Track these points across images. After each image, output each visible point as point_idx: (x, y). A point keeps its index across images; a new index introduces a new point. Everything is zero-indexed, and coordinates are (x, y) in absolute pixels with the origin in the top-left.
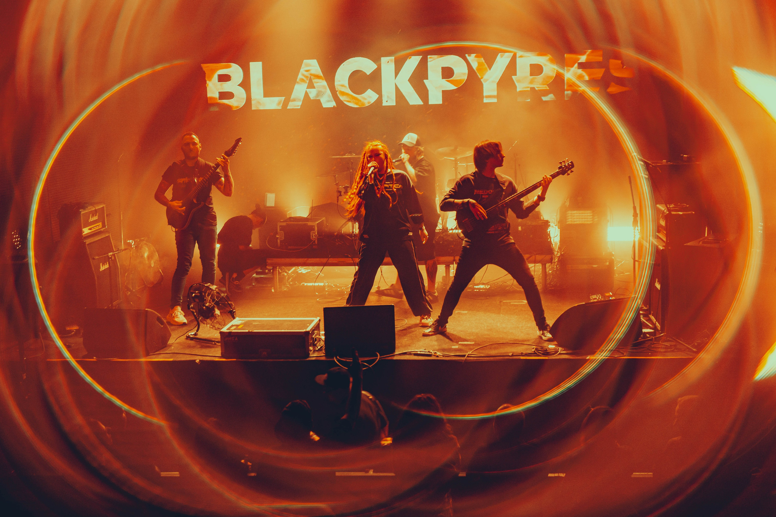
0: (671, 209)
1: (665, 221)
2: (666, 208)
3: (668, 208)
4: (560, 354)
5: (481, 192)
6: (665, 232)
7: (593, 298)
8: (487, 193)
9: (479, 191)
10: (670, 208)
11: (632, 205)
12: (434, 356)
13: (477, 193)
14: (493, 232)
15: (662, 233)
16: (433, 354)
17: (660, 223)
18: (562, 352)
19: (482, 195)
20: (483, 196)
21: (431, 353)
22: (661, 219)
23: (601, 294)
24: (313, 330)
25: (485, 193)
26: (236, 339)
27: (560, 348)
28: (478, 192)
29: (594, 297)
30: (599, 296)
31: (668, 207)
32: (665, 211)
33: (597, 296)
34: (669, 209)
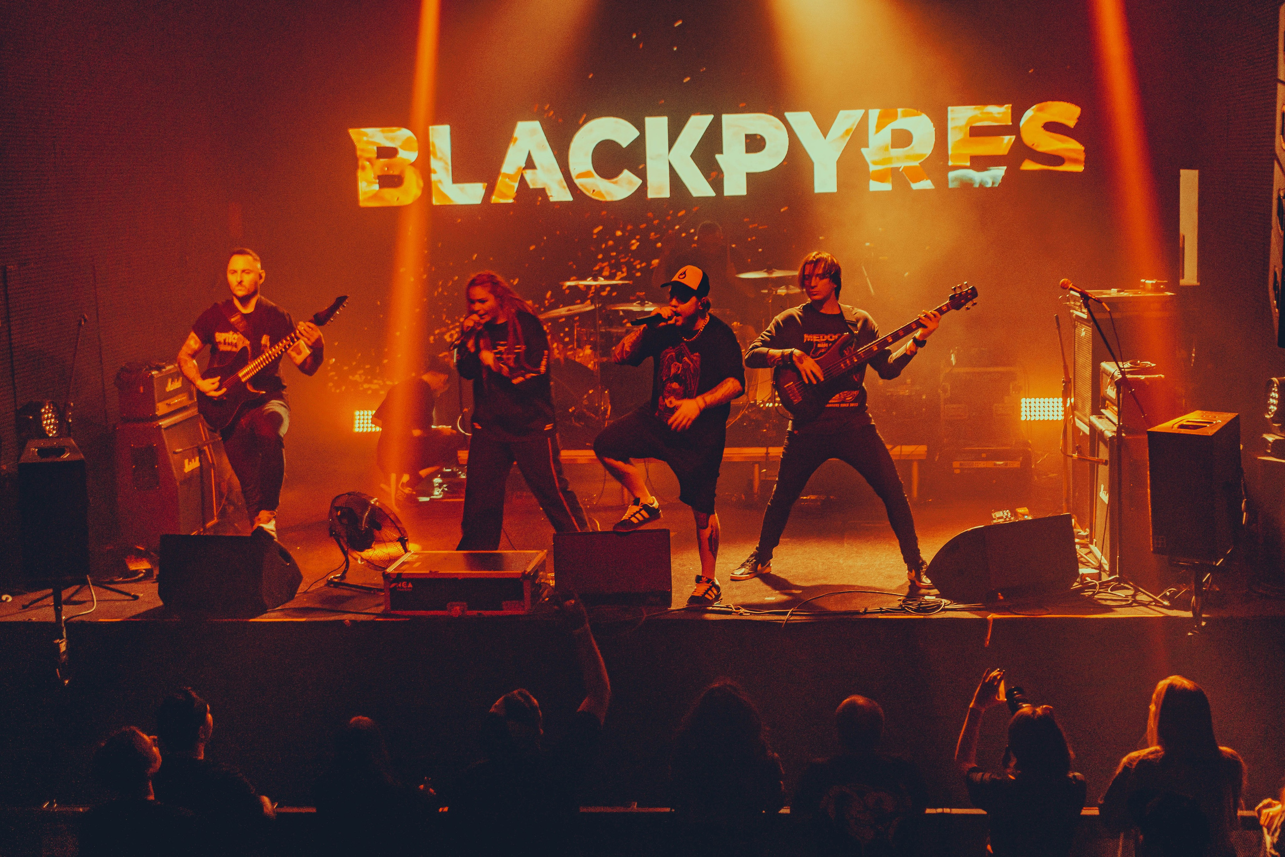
0: (1126, 370)
1: (1115, 390)
2: (1117, 368)
3: (1120, 369)
4: (944, 610)
5: (815, 338)
6: (1116, 409)
7: (998, 516)
8: (825, 340)
9: (812, 337)
10: (1124, 368)
11: (1062, 364)
12: (735, 614)
13: (809, 340)
14: (837, 405)
15: (1110, 410)
16: (735, 610)
17: (1108, 393)
18: (946, 607)
19: (817, 343)
20: (819, 345)
21: (730, 610)
22: (1109, 386)
23: (1010, 511)
24: (536, 571)
25: (822, 340)
26: (410, 585)
27: (944, 601)
28: (810, 338)
29: (999, 514)
30: (1007, 513)
31: (1121, 366)
32: (1116, 374)
33: (1003, 513)
34: (1123, 370)
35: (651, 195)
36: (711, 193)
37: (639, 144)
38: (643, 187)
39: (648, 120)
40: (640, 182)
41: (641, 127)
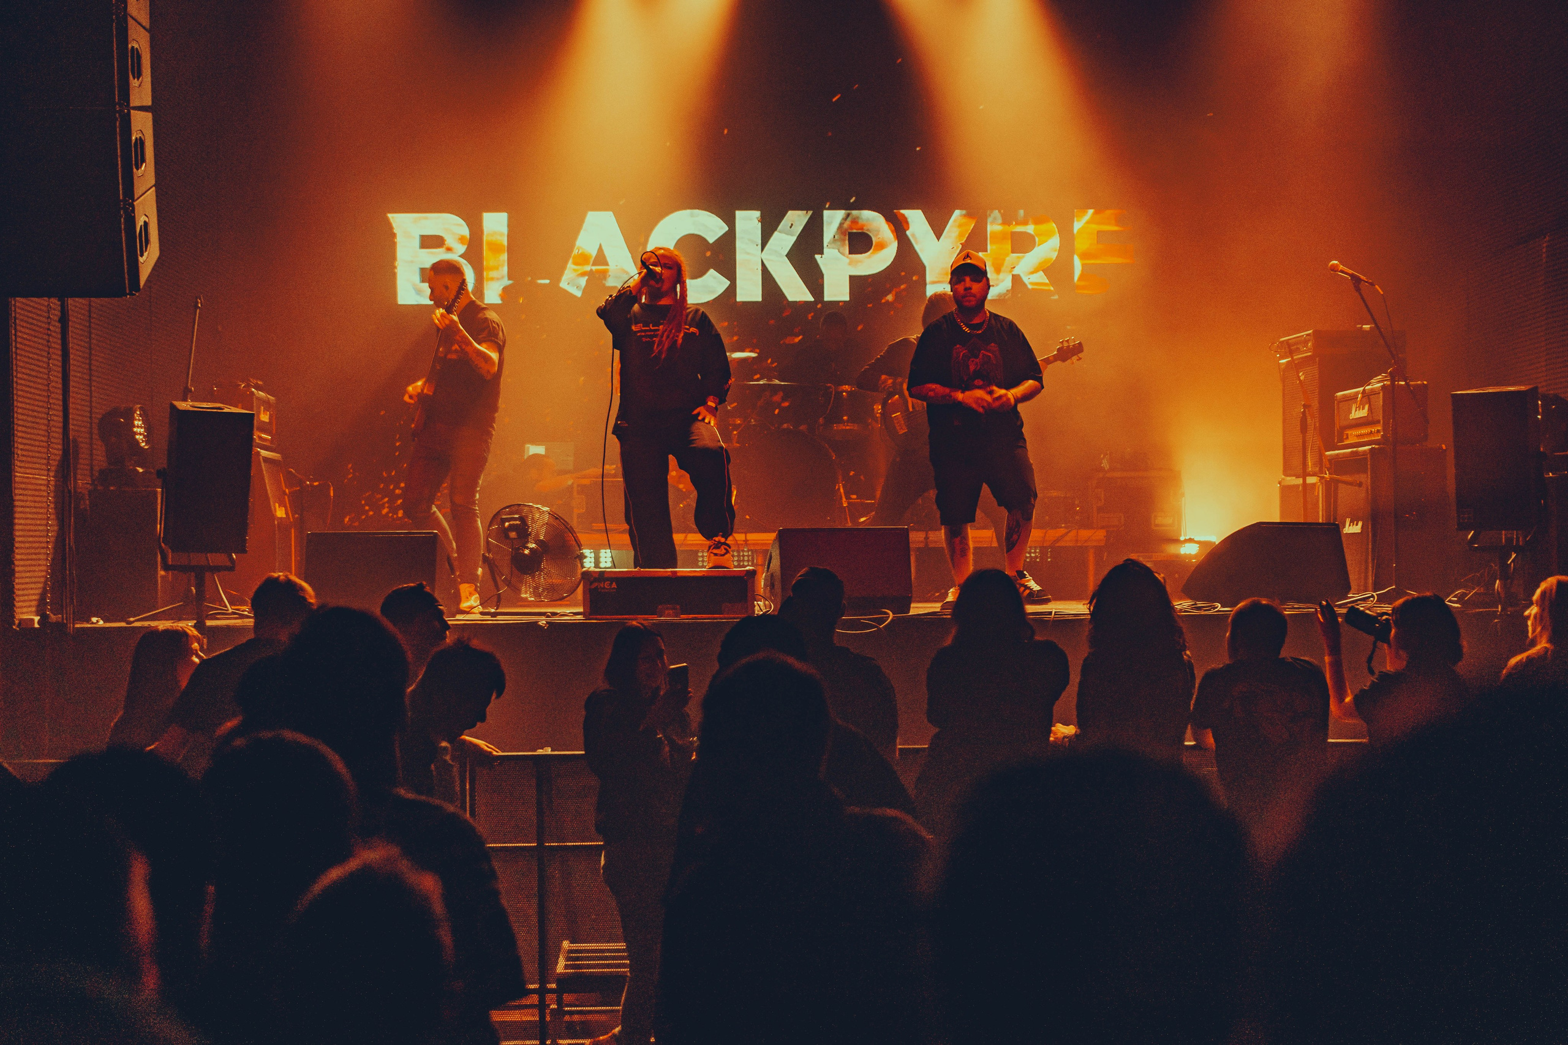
15: (1354, 437)
17: (1352, 418)
26: (614, 585)
35: (740, 297)
36: (810, 298)
37: (728, 241)
38: (731, 290)
39: (739, 214)
40: (727, 283)
41: (730, 221)
